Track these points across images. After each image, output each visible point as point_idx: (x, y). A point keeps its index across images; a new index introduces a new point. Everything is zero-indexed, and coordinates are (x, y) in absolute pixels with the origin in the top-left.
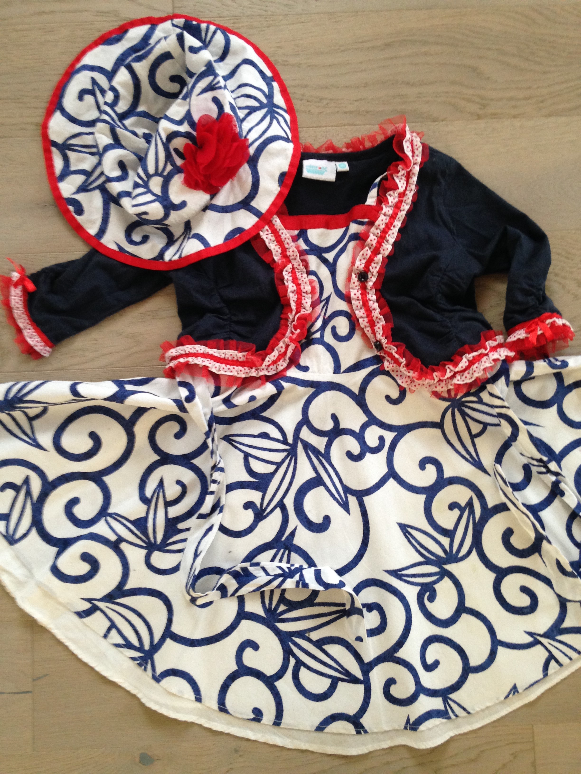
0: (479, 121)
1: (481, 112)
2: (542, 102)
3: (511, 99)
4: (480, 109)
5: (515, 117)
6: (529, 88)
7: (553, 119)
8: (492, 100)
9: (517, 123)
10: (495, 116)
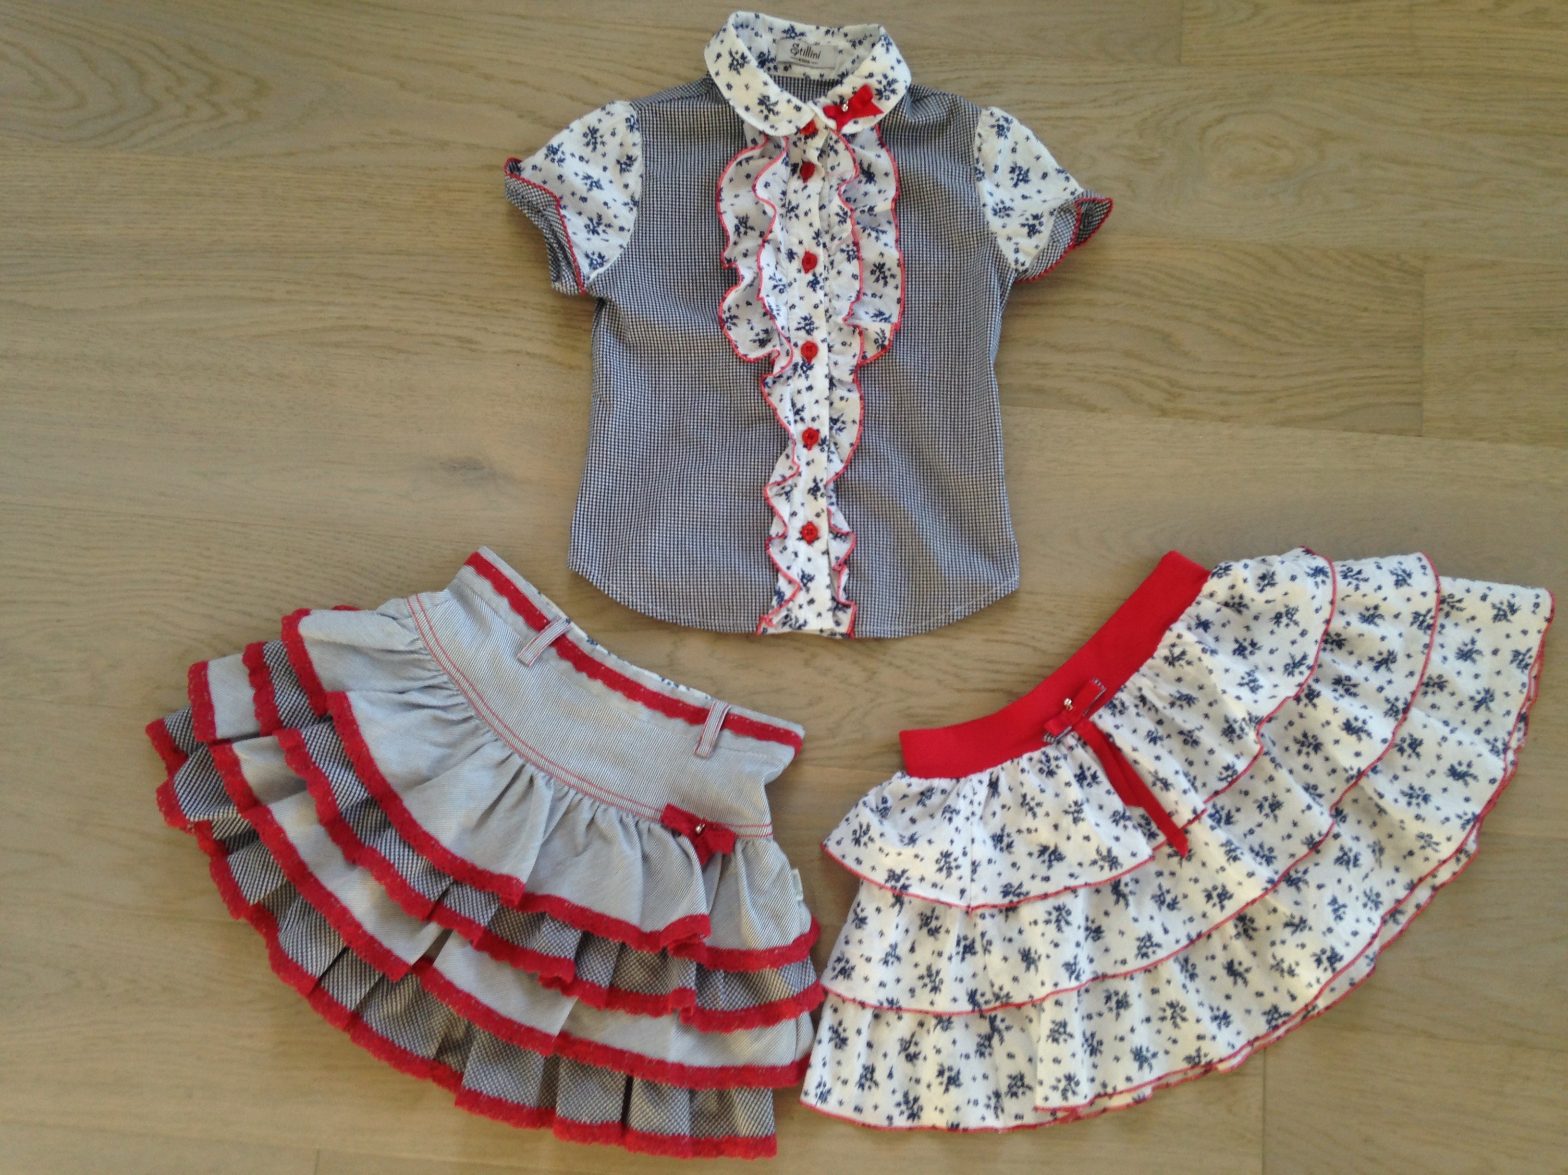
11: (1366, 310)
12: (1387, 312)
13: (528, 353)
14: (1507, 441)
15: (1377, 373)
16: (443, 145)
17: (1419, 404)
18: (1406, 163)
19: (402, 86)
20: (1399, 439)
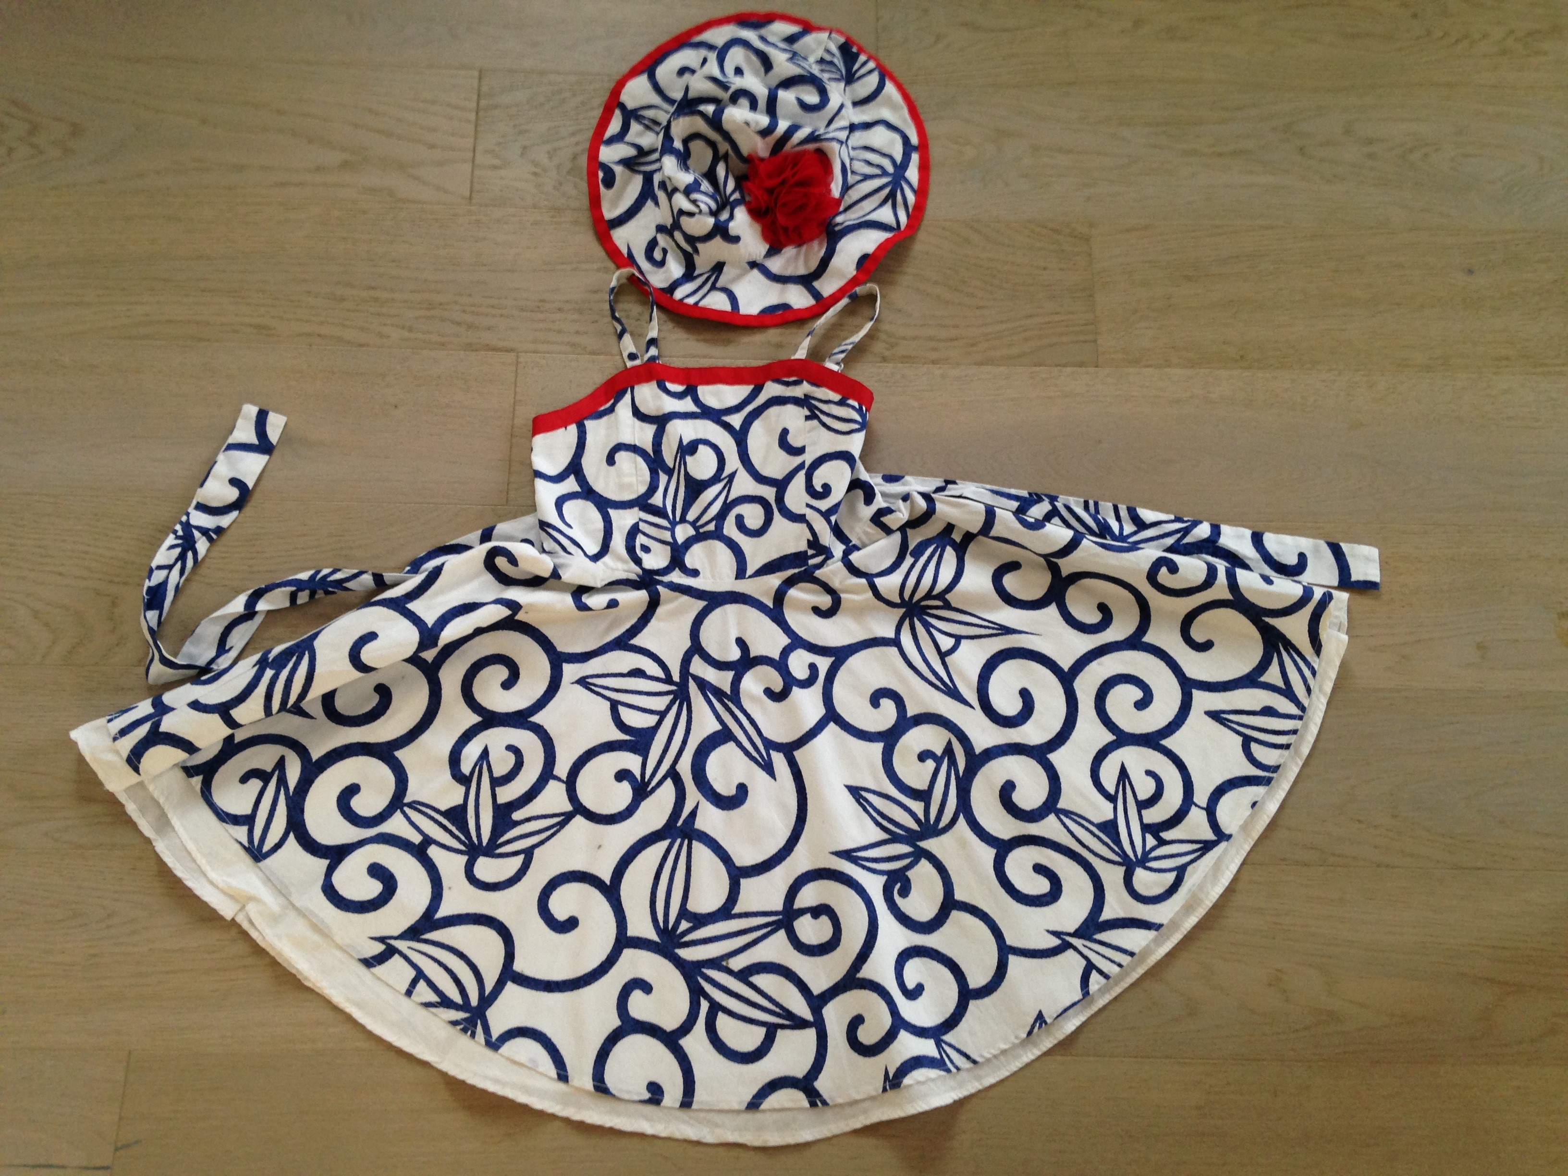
0: (886, 365)
1: (887, 353)
2: (973, 345)
3: (930, 339)
4: (887, 349)
5: (934, 362)
6: (956, 326)
7: (989, 368)
8: (904, 338)
9: (937, 371)
10: (907, 359)
11: (1045, 269)
12: (1061, 269)
13: (319, 335)
14: (1169, 366)
15: (1057, 318)
16: (240, 168)
17: (1095, 341)
18: (1070, 152)
19: (204, 121)
20: (1083, 370)
